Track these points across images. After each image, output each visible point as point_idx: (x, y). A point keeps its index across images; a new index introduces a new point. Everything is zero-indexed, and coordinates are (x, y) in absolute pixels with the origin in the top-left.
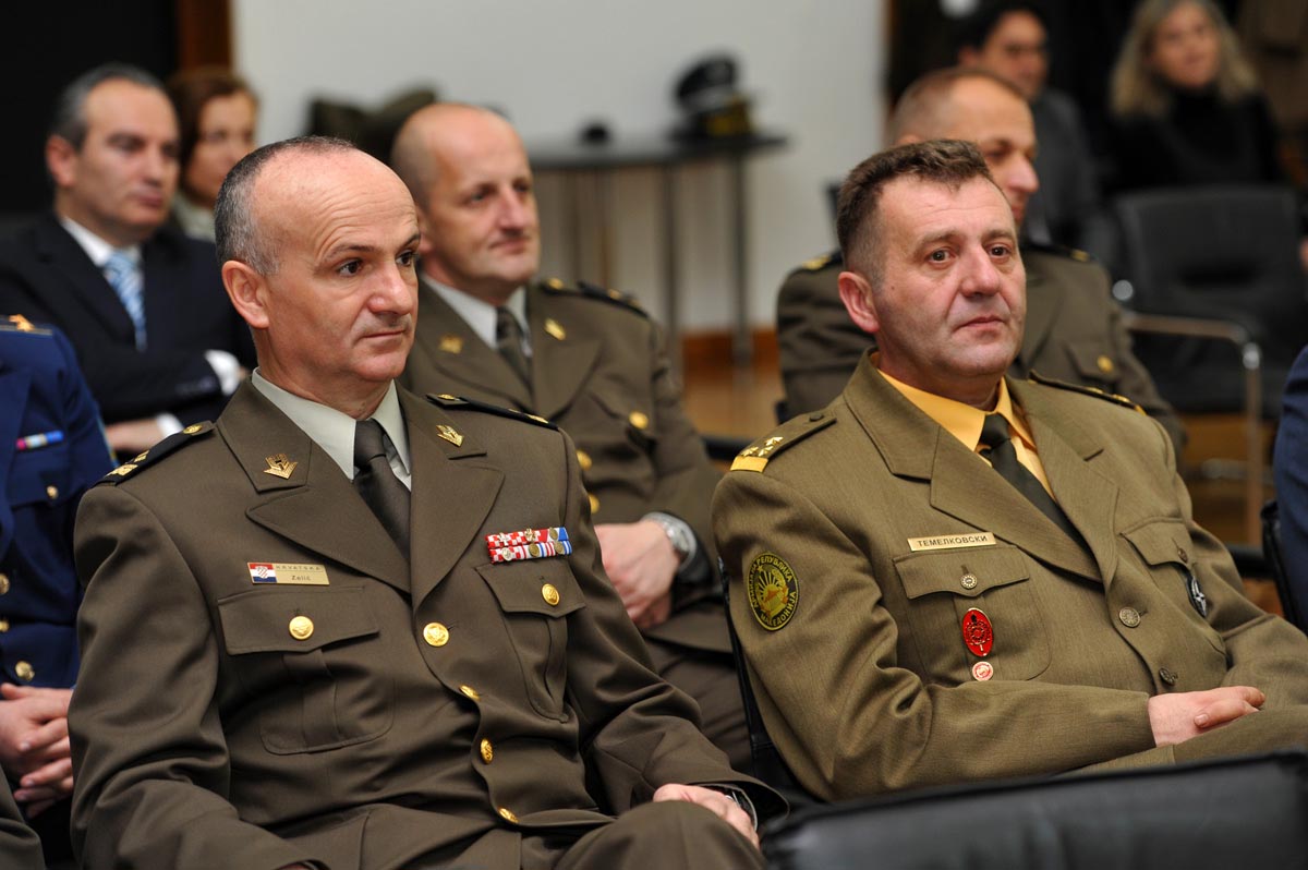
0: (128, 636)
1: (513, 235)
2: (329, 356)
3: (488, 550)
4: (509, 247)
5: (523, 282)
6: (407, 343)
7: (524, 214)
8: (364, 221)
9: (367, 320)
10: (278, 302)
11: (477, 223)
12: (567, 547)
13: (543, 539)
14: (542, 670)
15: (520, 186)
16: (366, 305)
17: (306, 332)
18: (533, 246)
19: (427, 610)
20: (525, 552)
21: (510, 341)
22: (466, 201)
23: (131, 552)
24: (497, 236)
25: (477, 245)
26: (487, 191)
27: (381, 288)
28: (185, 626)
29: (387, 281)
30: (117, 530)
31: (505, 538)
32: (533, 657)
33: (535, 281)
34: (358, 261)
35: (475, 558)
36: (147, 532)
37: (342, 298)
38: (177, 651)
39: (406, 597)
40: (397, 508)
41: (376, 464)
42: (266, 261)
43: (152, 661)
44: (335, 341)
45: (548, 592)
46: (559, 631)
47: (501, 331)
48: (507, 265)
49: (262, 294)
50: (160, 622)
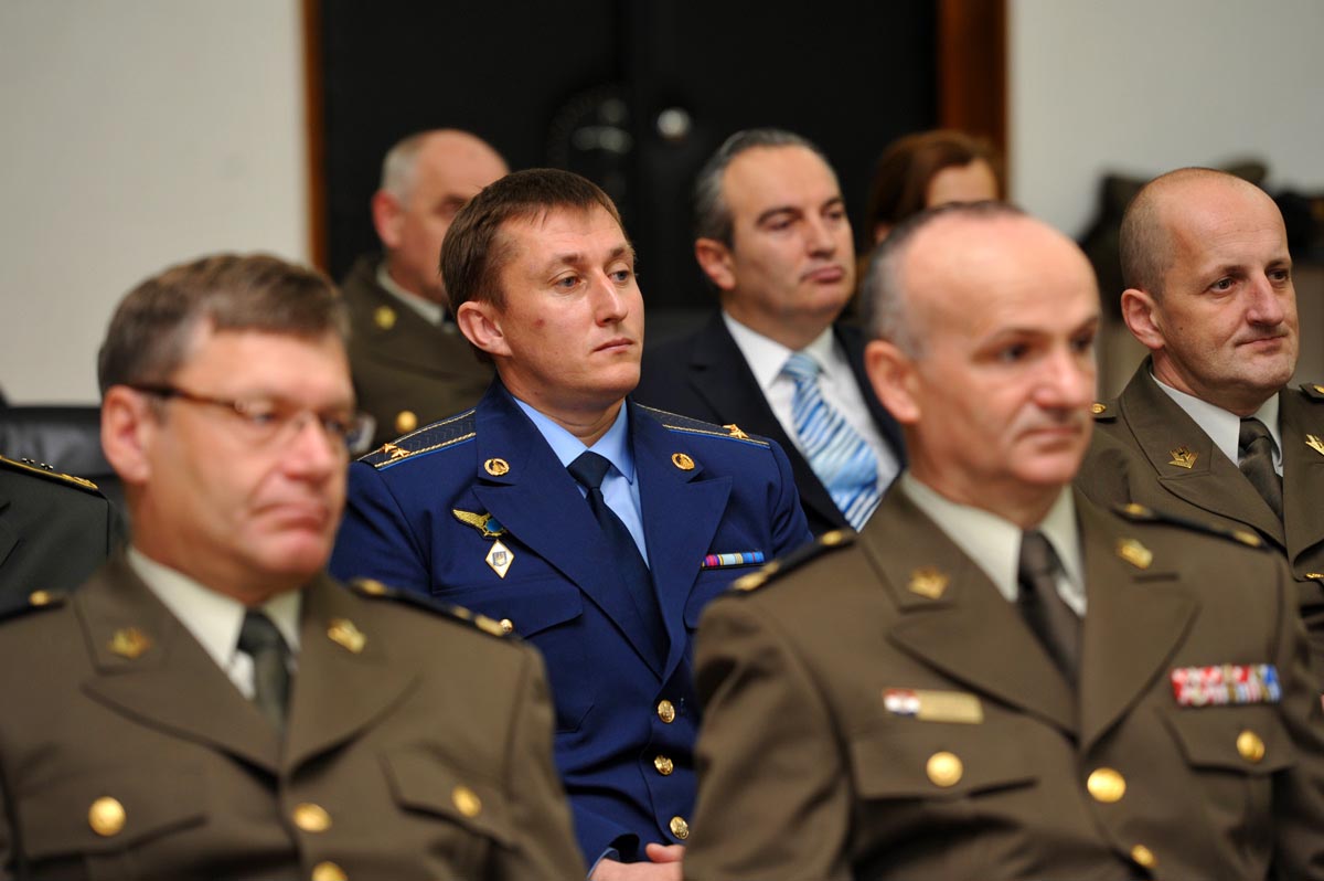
0: (747, 772)
1: (1266, 330)
2: (984, 456)
3: (1174, 689)
4: (1261, 345)
5: (1278, 387)
6: (1080, 444)
7: (1280, 304)
8: (1030, 299)
9: (1031, 415)
10: (929, 392)
11: (1220, 315)
12: (1274, 692)
13: (1245, 678)
14: (1239, 836)
15: (1274, 270)
16: (1030, 397)
17: (959, 427)
18: (1291, 342)
19: (1097, 755)
20: (1220, 694)
21: (1258, 457)
22: (1207, 288)
23: (753, 674)
24: (1244, 331)
25: (1220, 342)
26: (1234, 276)
27: (1047, 377)
28: (810, 763)
29: (1055, 371)
30: (740, 650)
31: (1196, 675)
32: (1223, 819)
33: (1294, 386)
34: (1023, 347)
35: (1157, 698)
36: (771, 653)
37: (1002, 387)
38: (802, 790)
39: (1072, 738)
40: (1064, 634)
41: (1042, 583)
42: (915, 344)
43: (774, 801)
44: (991, 439)
45: (1247, 743)
46: (1261, 791)
47: (1245, 445)
48: (1257, 367)
49: (911, 382)
50: (785, 757)
